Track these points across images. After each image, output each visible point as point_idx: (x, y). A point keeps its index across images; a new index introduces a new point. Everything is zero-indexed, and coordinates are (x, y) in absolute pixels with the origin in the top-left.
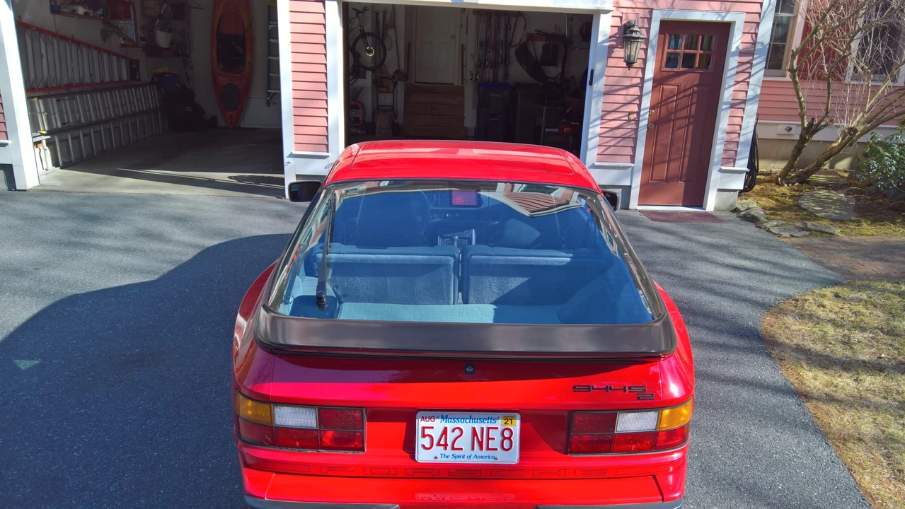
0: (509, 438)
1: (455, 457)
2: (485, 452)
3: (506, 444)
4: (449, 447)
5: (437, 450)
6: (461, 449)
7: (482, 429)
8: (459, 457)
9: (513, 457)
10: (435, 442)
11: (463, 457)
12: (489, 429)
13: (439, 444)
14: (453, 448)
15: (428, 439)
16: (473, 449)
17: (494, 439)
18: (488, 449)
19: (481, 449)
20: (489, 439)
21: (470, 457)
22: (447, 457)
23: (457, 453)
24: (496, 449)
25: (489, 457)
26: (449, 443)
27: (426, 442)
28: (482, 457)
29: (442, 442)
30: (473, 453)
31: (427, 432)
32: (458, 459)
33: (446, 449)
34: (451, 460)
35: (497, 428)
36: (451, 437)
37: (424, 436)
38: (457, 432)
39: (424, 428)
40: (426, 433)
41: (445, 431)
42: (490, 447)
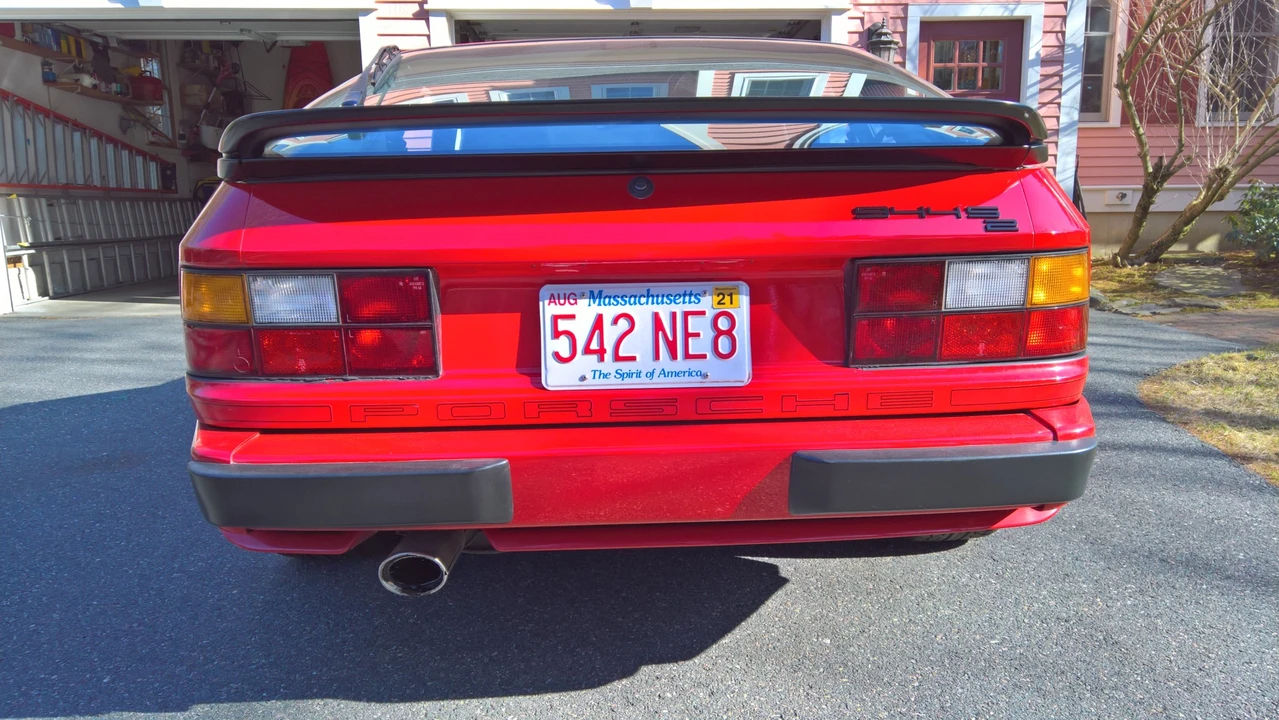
0: (729, 333)
1: (622, 376)
2: (681, 364)
3: (724, 344)
4: (608, 356)
5: (585, 364)
6: (633, 359)
7: (674, 315)
8: (630, 375)
9: (739, 371)
10: (580, 346)
11: (639, 374)
12: (686, 314)
13: (587, 351)
14: (617, 358)
15: (564, 340)
16: (657, 357)
17: (698, 335)
18: (687, 356)
19: (674, 356)
20: (687, 335)
21: (652, 374)
22: (605, 376)
23: (625, 366)
24: (704, 356)
25: (690, 374)
26: (609, 346)
27: (562, 346)
28: (677, 374)
29: (594, 346)
30: (658, 366)
31: (563, 325)
32: (627, 380)
33: (602, 359)
34: (613, 383)
35: (703, 313)
36: (611, 333)
37: (557, 334)
38: (623, 324)
39: (556, 318)
40: (560, 328)
41: (598, 324)
42: (691, 352)
